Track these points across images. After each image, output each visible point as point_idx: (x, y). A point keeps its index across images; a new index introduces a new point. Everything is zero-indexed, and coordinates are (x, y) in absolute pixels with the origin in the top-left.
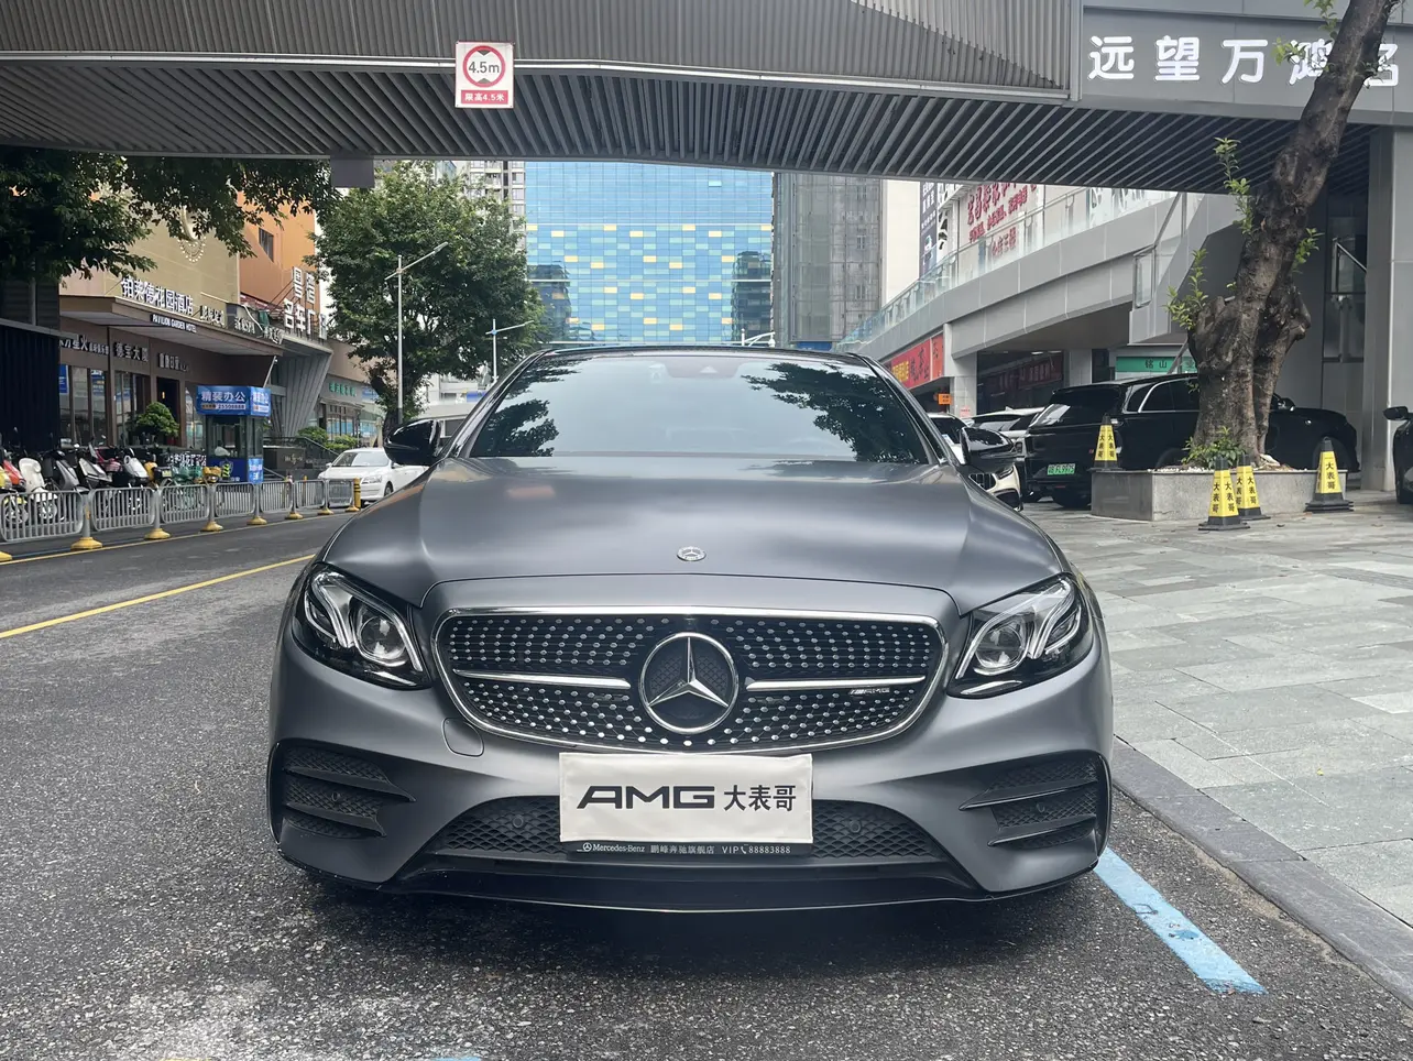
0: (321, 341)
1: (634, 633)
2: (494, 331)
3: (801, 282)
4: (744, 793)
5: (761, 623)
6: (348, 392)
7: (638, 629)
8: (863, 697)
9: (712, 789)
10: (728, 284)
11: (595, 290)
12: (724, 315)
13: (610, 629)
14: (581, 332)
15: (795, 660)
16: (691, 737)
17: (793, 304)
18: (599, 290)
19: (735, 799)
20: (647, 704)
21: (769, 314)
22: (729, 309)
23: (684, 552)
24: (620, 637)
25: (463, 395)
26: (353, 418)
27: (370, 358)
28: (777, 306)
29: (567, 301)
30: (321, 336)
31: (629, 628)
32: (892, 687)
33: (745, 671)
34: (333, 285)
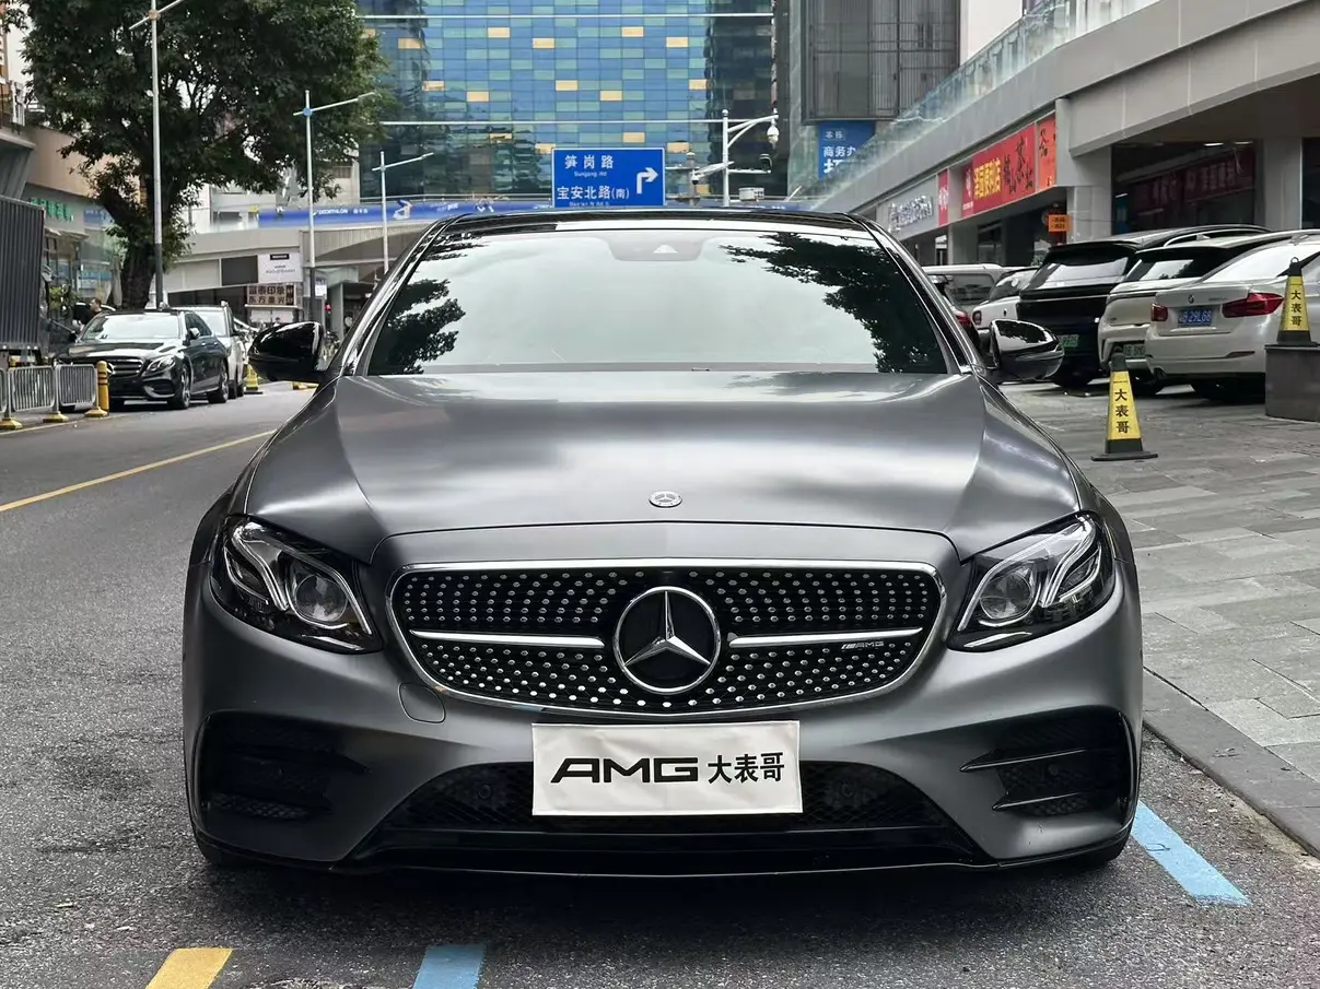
0: (16, 128)
1: (606, 587)
2: (308, 111)
3: (822, 20)
4: (729, 765)
5: (744, 575)
6: (61, 213)
7: (610, 583)
8: (854, 651)
9: (695, 760)
10: (701, 19)
11: (472, 33)
12: (693, 74)
13: (579, 583)
14: (448, 105)
15: (782, 614)
16: (671, 698)
17: (809, 58)
18: (479, 33)
19: (720, 771)
20: (623, 664)
21: (770, 72)
22: (700, 63)
23: (656, 498)
24: (590, 592)
25: (251, 215)
26: (67, 256)
27: (99, 157)
28: (782, 59)
29: (424, 53)
30: (15, 120)
31: (600, 583)
32: (887, 640)
33: (728, 626)
34: (33, 34)
